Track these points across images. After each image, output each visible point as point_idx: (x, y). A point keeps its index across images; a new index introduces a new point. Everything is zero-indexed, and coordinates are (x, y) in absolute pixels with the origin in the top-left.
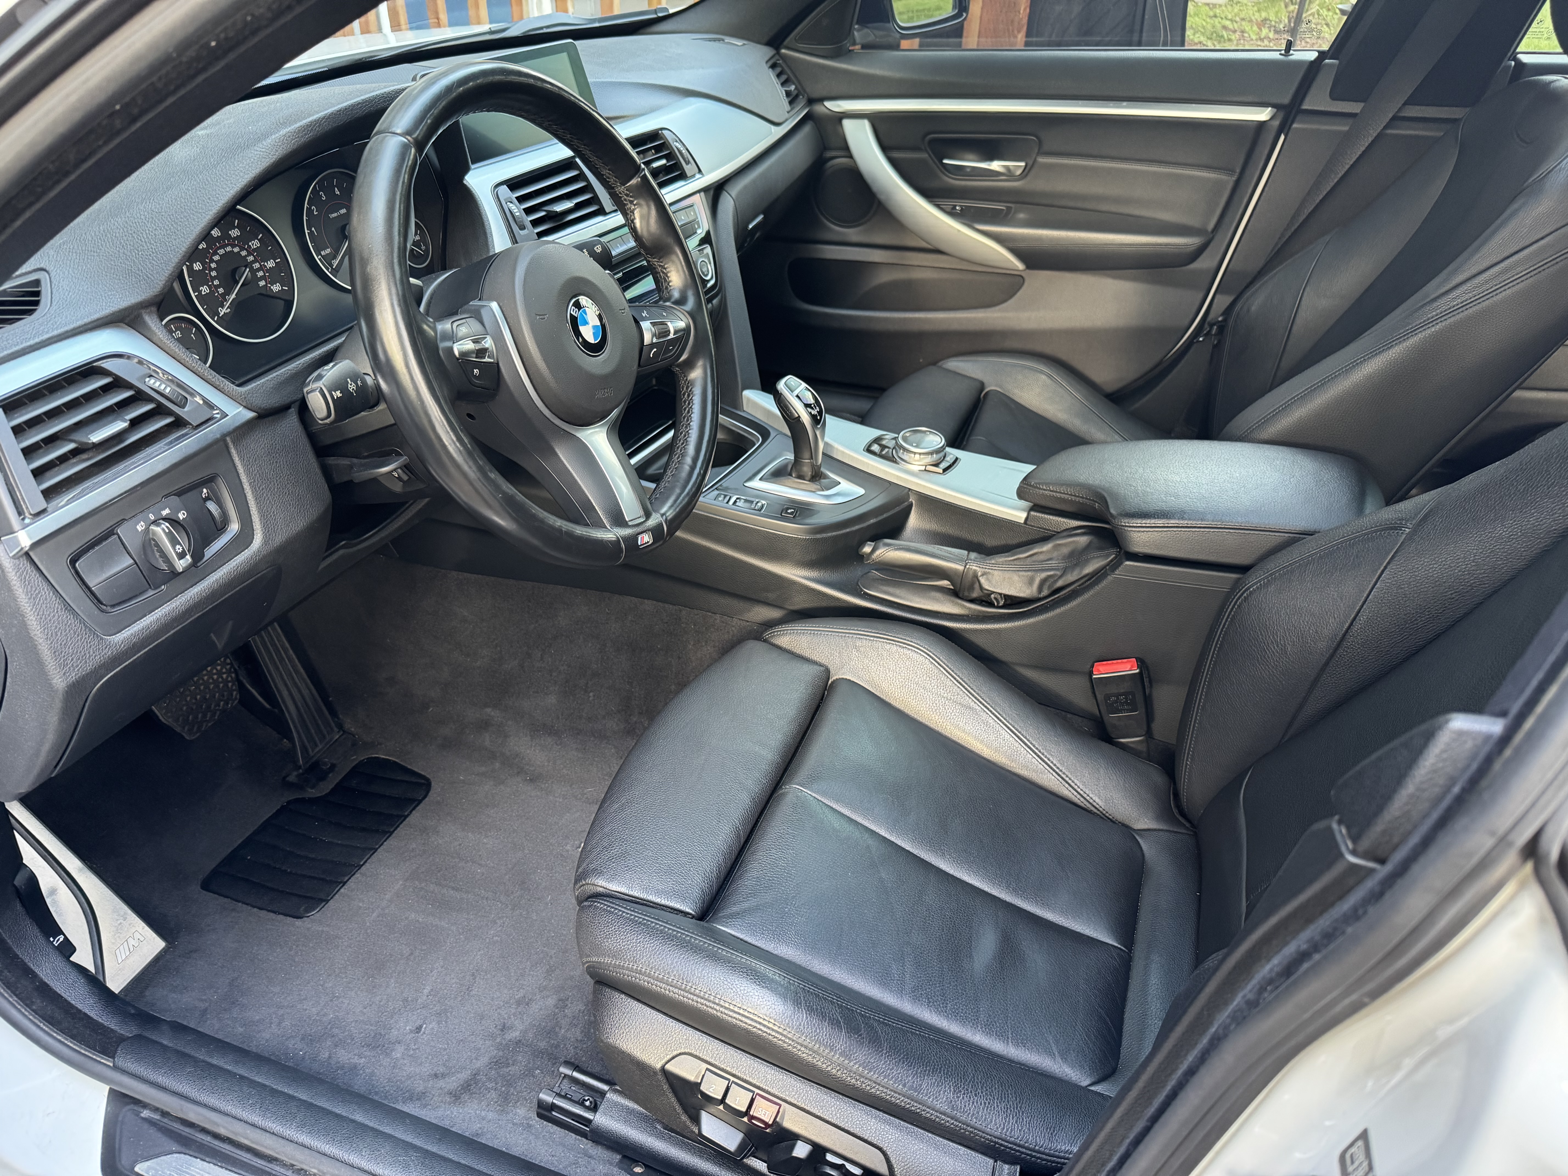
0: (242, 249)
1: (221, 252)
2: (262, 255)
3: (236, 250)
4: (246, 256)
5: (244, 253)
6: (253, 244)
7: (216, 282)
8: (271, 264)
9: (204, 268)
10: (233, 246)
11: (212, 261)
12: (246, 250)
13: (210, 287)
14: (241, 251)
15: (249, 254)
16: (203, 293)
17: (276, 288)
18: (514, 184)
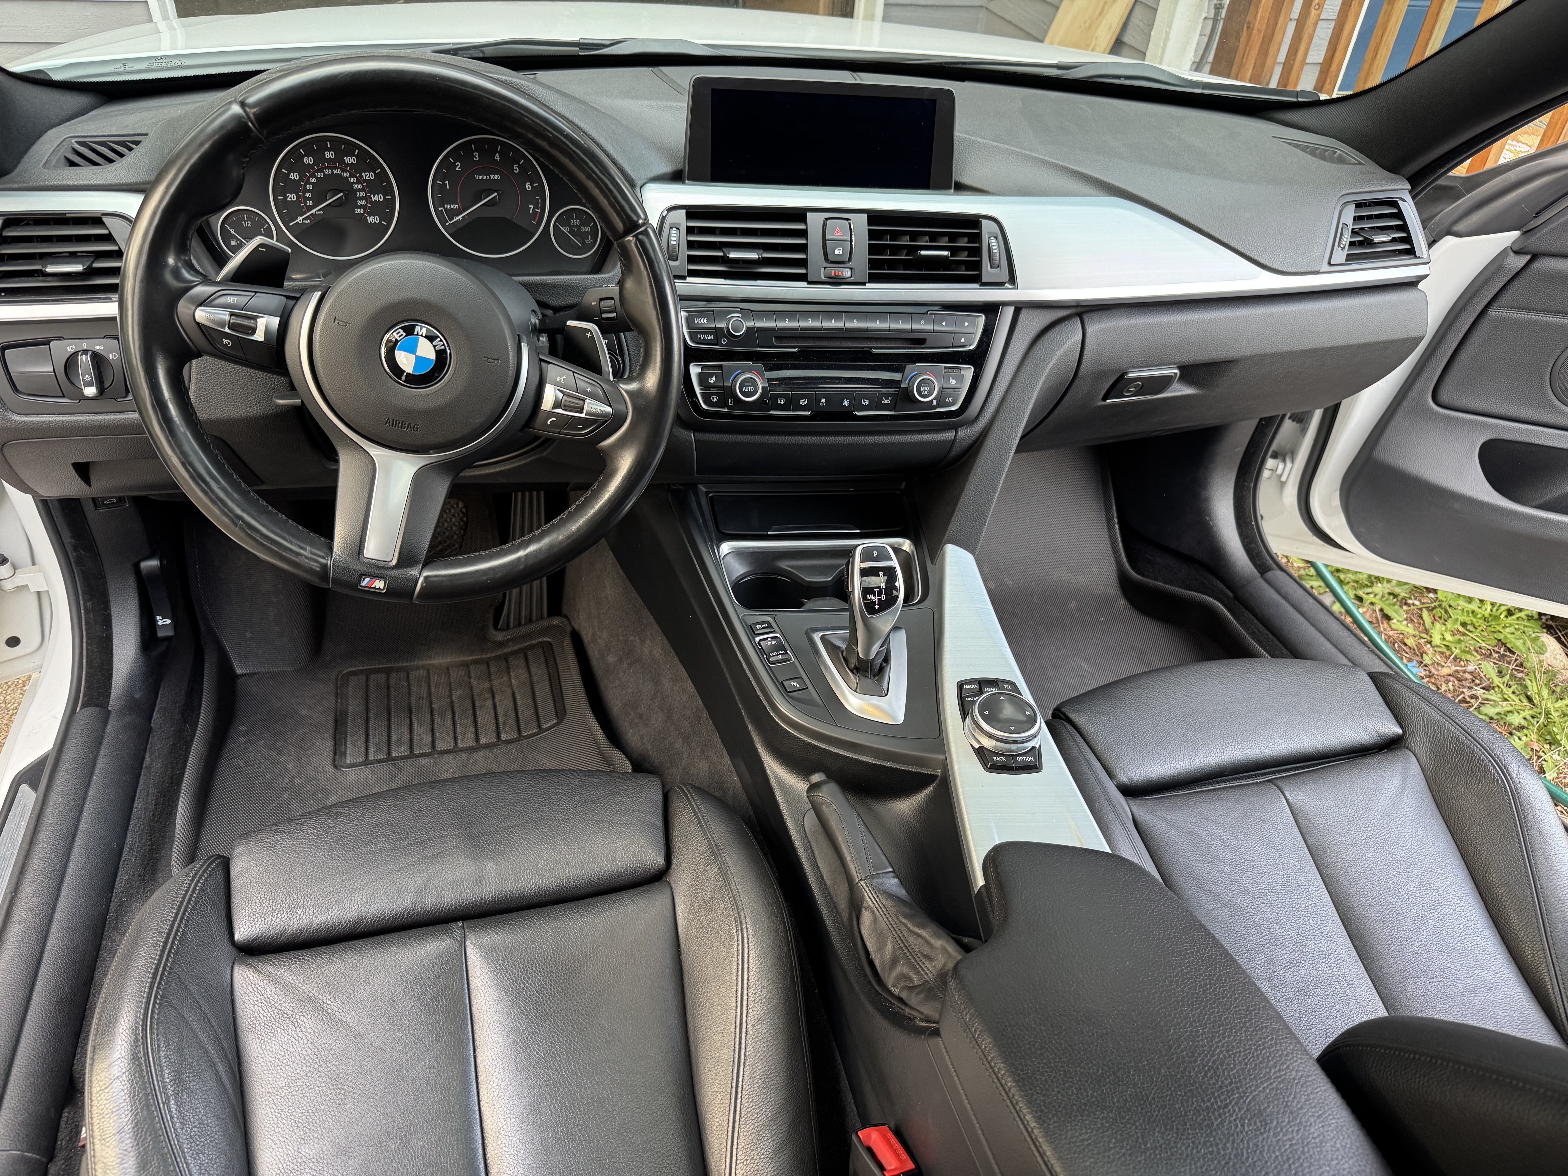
0: (352, 176)
1: (328, 172)
2: (372, 188)
3: (345, 175)
4: (354, 183)
5: (352, 180)
6: (366, 176)
7: (308, 195)
8: (378, 198)
9: (301, 179)
10: (343, 170)
11: (313, 176)
12: (357, 178)
13: (298, 196)
14: (350, 177)
15: (358, 182)
16: (288, 199)
17: (373, 220)
18: (693, 212)
